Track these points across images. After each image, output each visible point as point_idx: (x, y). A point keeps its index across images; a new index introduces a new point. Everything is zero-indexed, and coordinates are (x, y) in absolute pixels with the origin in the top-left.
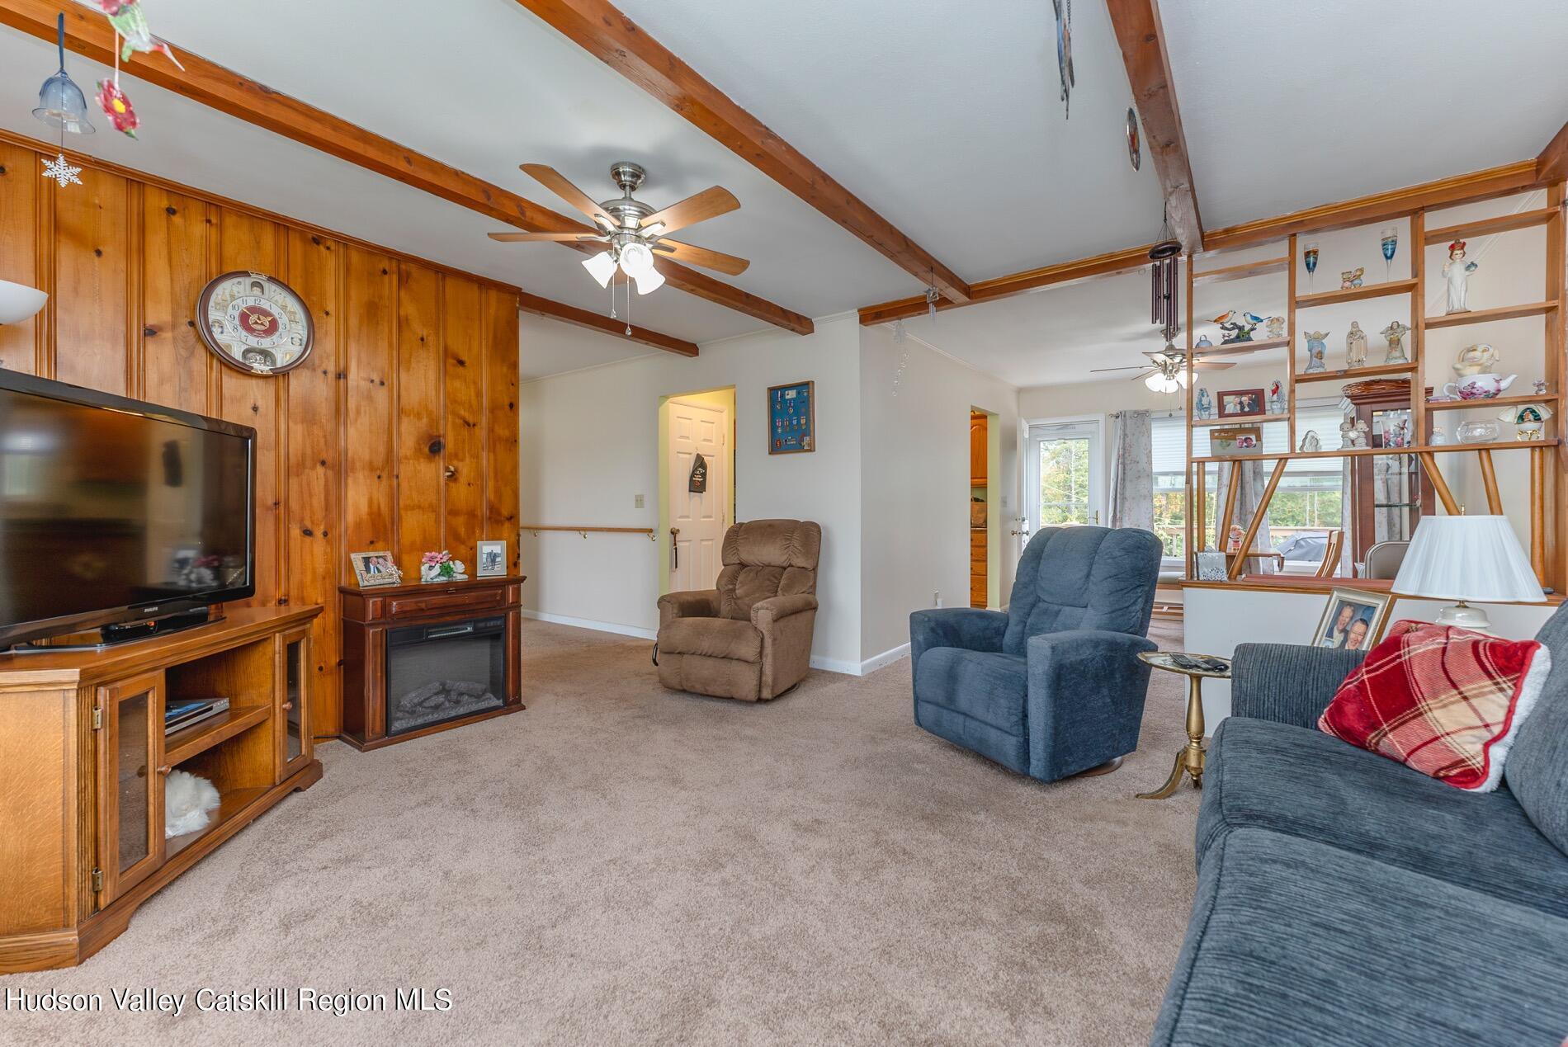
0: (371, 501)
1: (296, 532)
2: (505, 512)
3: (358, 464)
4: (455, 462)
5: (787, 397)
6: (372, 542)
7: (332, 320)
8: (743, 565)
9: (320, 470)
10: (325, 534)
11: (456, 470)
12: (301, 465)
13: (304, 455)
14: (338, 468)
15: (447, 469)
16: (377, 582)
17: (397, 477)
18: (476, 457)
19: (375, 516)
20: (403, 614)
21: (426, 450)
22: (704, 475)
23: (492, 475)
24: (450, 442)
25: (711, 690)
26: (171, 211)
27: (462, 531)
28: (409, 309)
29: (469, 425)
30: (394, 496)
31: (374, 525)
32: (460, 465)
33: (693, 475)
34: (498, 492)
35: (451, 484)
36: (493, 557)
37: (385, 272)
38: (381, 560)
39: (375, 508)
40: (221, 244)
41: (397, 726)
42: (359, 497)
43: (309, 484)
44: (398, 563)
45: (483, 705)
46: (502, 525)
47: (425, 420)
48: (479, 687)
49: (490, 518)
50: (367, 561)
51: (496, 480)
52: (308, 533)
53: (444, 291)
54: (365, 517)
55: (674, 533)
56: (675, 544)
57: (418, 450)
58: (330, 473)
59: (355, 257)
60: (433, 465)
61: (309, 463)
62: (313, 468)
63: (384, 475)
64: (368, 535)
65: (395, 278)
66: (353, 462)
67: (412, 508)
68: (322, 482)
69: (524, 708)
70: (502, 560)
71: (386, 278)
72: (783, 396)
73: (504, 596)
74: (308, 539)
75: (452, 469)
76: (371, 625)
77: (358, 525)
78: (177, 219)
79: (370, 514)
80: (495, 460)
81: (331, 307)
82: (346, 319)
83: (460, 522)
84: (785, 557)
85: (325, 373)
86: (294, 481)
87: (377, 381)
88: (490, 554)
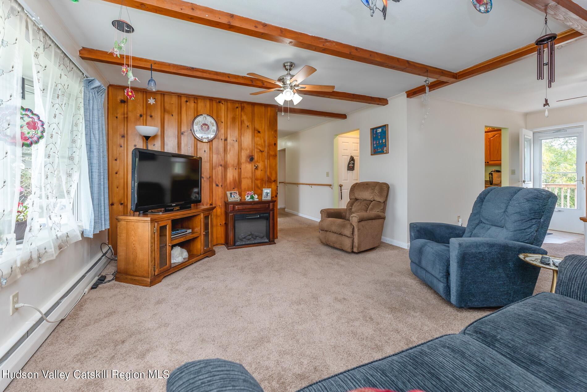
0: (233, 176)
1: (214, 185)
2: (273, 179)
3: (230, 166)
4: (257, 164)
5: (378, 132)
6: (234, 188)
7: (223, 124)
8: (356, 199)
9: (220, 167)
10: (222, 186)
11: (257, 166)
12: (216, 166)
13: (216, 163)
14: (225, 167)
15: (255, 166)
16: (233, 200)
17: (241, 169)
18: (264, 161)
19: (234, 181)
20: (239, 210)
21: (249, 160)
22: (354, 164)
23: (268, 167)
24: (256, 158)
25: (336, 246)
26: (187, 101)
27: (259, 185)
28: (244, 118)
29: (261, 151)
30: (240, 174)
31: (234, 183)
32: (258, 164)
33: (349, 164)
34: (271, 173)
35: (256, 171)
36: (267, 194)
37: (237, 107)
38: (235, 194)
39: (234, 178)
40: (197, 107)
41: (238, 243)
42: (231, 174)
43: (218, 171)
44: (240, 195)
45: (263, 241)
46: (272, 183)
47: (248, 151)
48: (262, 235)
49: (268, 181)
50: (231, 194)
51: (270, 169)
52: (217, 185)
53: (254, 110)
54: (232, 181)
55: (341, 186)
56: (341, 190)
57: (246, 161)
58: (223, 168)
59: (229, 104)
60: (251, 165)
61: (217, 166)
62: (219, 167)
63: (237, 169)
64: (233, 186)
65: (240, 109)
66: (229, 165)
67: (245, 178)
68: (221, 171)
69: (275, 244)
70: (270, 195)
71: (238, 109)
72: (376, 131)
73: (269, 206)
74: (217, 187)
75: (256, 166)
76: (231, 213)
77: (230, 183)
78: (188, 103)
79: (233, 180)
80: (270, 162)
81: (223, 120)
82: (227, 123)
83: (258, 182)
84: (371, 197)
85: (222, 139)
86: (214, 171)
87: (235, 140)
88: (266, 193)
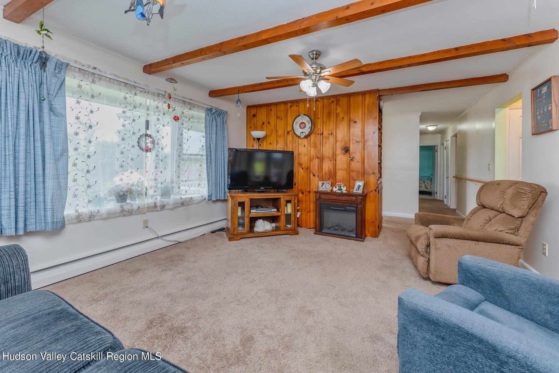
0: (329, 167)
1: (312, 175)
2: (371, 171)
3: (325, 157)
4: (353, 155)
6: (329, 179)
7: (320, 120)
8: (483, 206)
9: (317, 159)
10: (318, 176)
12: (313, 158)
13: (313, 156)
14: (321, 159)
15: (350, 157)
16: (324, 190)
17: (336, 160)
19: (330, 172)
21: (344, 152)
23: (366, 158)
24: (352, 148)
26: (291, 106)
27: (355, 177)
28: (339, 110)
29: (358, 142)
30: (335, 165)
31: (329, 174)
34: (368, 164)
35: (352, 162)
36: (359, 186)
37: (333, 102)
38: (327, 184)
39: (330, 170)
40: (299, 110)
41: (324, 231)
42: (327, 166)
43: (314, 163)
44: (332, 185)
45: (350, 235)
46: (370, 176)
47: (343, 143)
49: (366, 173)
50: (323, 184)
51: (368, 160)
52: (314, 175)
53: (350, 101)
54: (327, 172)
57: (341, 153)
58: (319, 160)
59: (325, 101)
60: (346, 156)
61: (314, 158)
62: (315, 159)
63: (332, 160)
64: (328, 177)
65: (335, 102)
66: (324, 157)
67: (340, 169)
68: (317, 162)
69: (364, 242)
71: (333, 104)
73: (356, 200)
74: (314, 177)
75: (352, 157)
76: (317, 201)
77: (325, 174)
78: (292, 108)
79: (328, 171)
80: (368, 153)
81: (320, 117)
82: (323, 119)
83: (354, 174)
85: (318, 134)
86: (311, 162)
87: (330, 134)
